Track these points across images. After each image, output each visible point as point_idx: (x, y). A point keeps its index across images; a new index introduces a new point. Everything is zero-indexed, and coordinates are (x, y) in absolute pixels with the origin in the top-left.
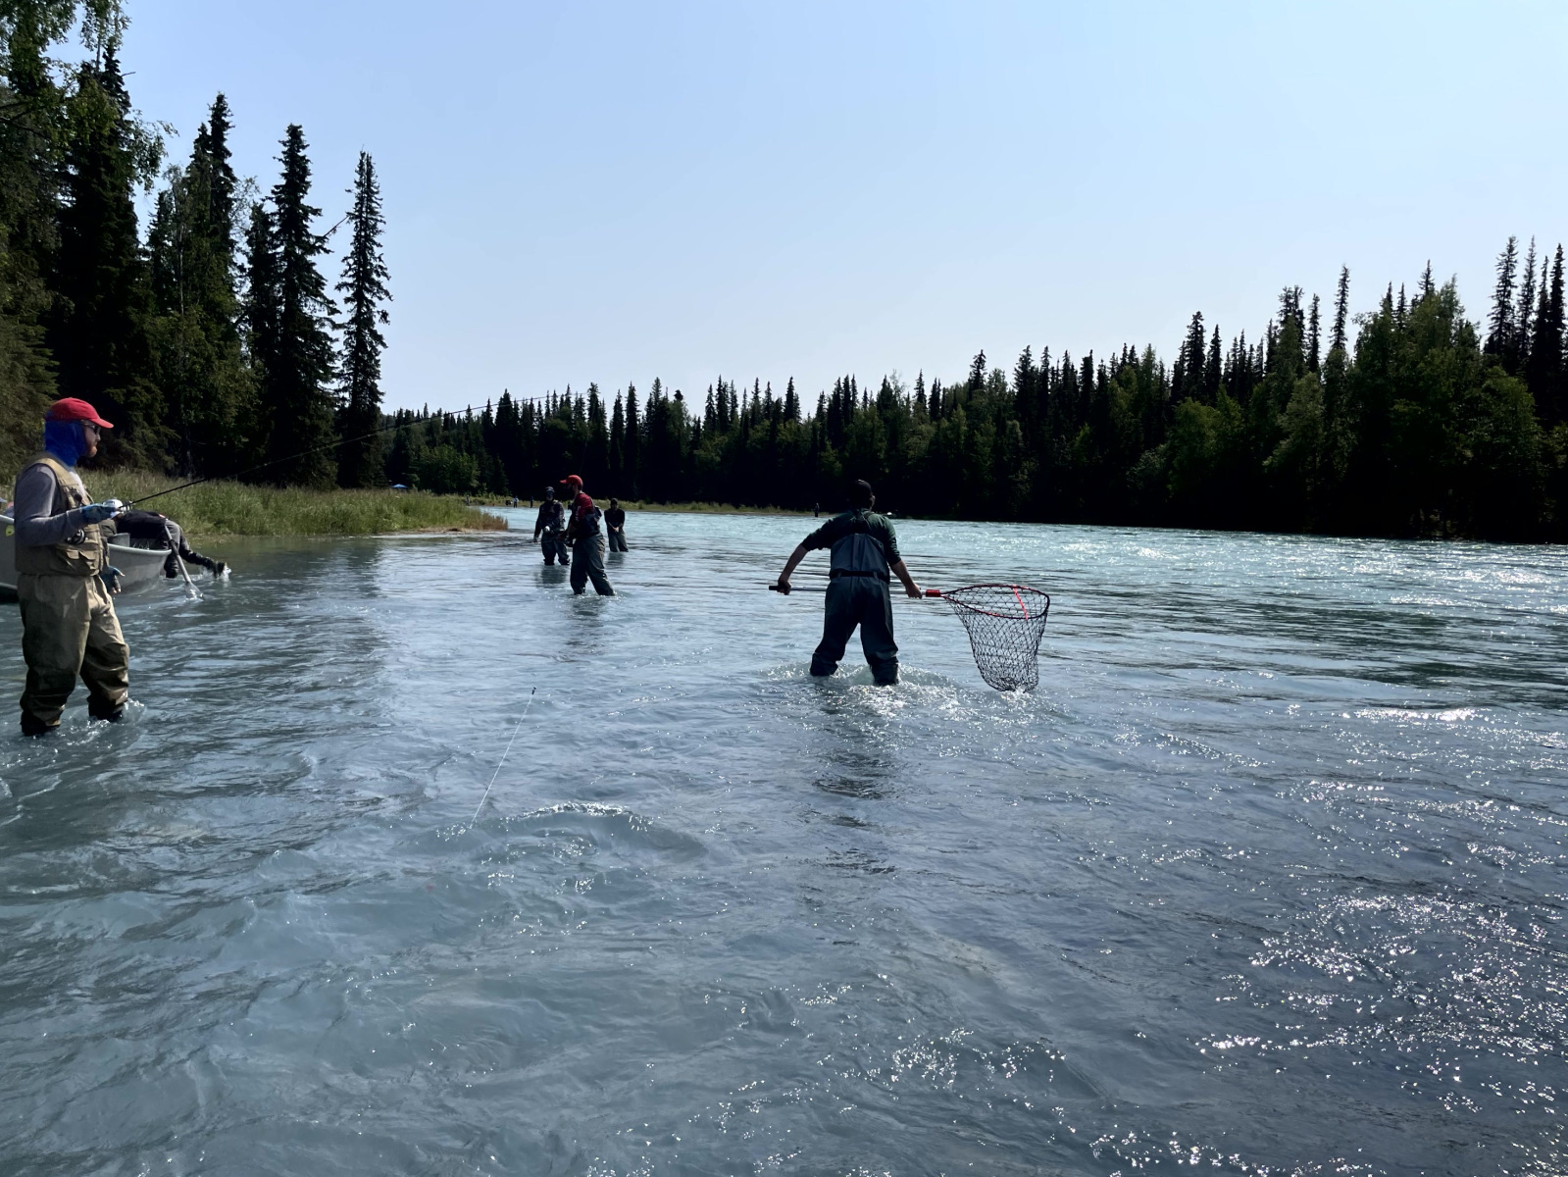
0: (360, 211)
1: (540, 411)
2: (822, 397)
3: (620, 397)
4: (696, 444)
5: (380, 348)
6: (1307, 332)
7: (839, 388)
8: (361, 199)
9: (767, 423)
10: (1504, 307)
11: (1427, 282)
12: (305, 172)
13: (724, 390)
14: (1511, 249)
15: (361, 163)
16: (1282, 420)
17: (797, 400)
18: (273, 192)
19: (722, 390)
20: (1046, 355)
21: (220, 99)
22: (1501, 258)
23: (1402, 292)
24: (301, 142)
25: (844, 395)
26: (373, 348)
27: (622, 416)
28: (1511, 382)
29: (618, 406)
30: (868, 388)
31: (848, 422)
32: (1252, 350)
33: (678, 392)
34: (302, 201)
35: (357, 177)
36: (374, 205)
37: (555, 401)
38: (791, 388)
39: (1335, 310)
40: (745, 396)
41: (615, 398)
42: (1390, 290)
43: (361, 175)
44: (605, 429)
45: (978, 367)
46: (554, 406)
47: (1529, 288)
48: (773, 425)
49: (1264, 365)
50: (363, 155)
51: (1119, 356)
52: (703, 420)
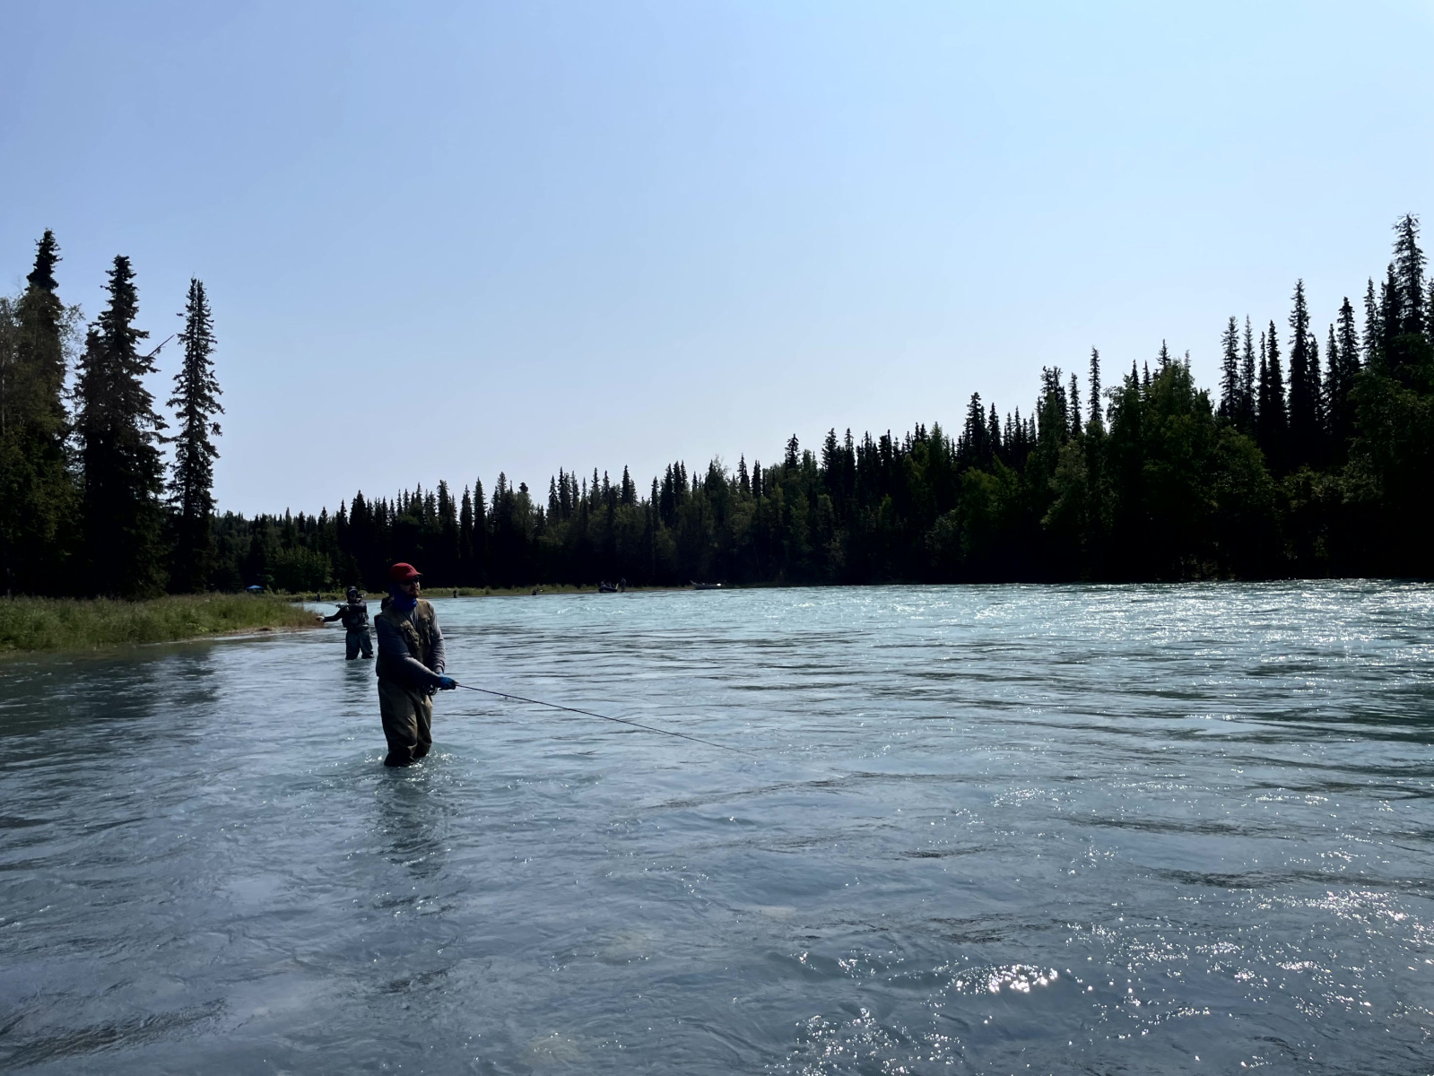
0: (192, 333)
1: (392, 508)
2: (655, 482)
3: (467, 491)
4: (538, 531)
5: (212, 458)
6: (1069, 405)
7: (669, 474)
8: (192, 321)
9: (605, 507)
10: (1231, 376)
11: (1165, 359)
12: (133, 298)
13: (566, 480)
14: (1232, 327)
15: (192, 289)
16: (1053, 483)
17: (633, 485)
18: (100, 318)
19: (563, 480)
20: (849, 436)
21: (48, 235)
22: (1224, 335)
23: (1146, 368)
24: (128, 271)
25: (676, 477)
26: (205, 459)
27: (470, 509)
28: (1242, 440)
29: (466, 500)
30: (696, 471)
31: (678, 504)
32: (1025, 423)
33: (523, 484)
34: (129, 325)
35: (189, 302)
36: (205, 326)
37: (406, 499)
38: (626, 475)
39: (1090, 386)
40: (584, 484)
41: (463, 492)
42: (1135, 366)
43: (193, 300)
44: (455, 522)
45: (792, 449)
46: (406, 503)
47: (1250, 359)
48: (610, 510)
49: (1037, 436)
50: (194, 282)
51: (913, 433)
52: (546, 507)
